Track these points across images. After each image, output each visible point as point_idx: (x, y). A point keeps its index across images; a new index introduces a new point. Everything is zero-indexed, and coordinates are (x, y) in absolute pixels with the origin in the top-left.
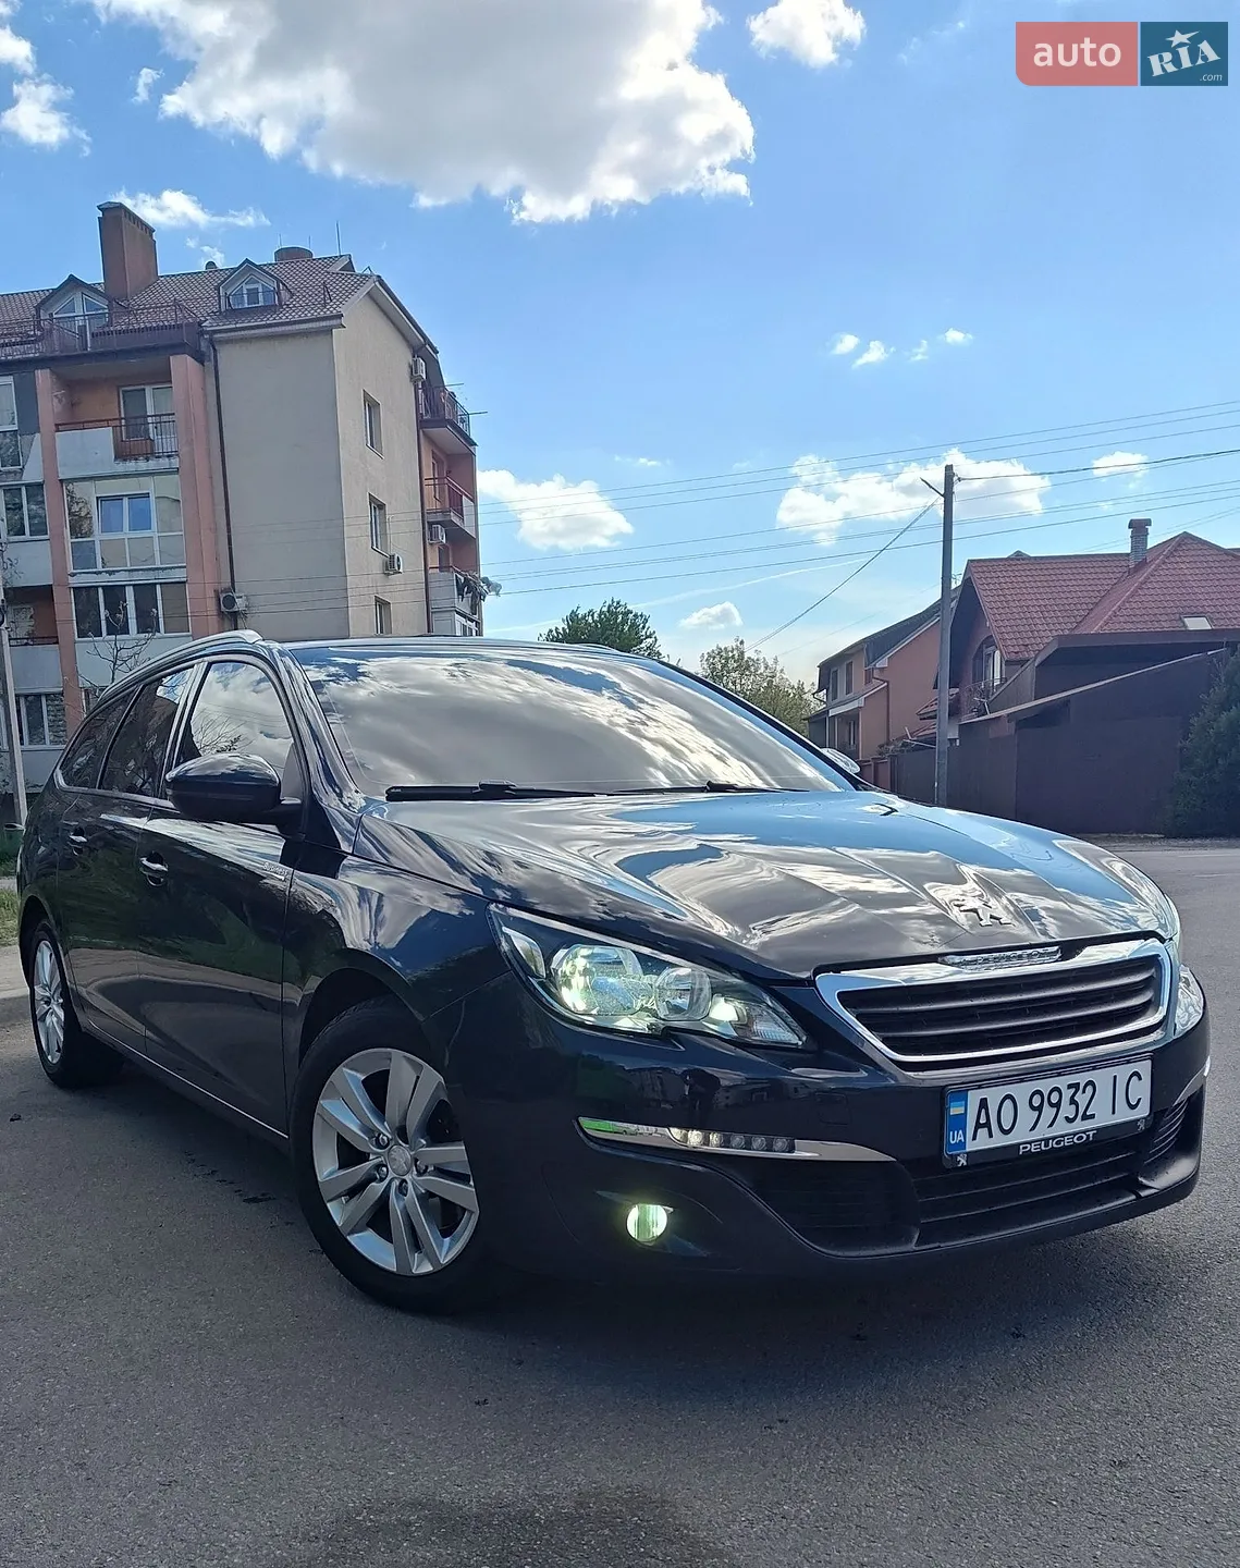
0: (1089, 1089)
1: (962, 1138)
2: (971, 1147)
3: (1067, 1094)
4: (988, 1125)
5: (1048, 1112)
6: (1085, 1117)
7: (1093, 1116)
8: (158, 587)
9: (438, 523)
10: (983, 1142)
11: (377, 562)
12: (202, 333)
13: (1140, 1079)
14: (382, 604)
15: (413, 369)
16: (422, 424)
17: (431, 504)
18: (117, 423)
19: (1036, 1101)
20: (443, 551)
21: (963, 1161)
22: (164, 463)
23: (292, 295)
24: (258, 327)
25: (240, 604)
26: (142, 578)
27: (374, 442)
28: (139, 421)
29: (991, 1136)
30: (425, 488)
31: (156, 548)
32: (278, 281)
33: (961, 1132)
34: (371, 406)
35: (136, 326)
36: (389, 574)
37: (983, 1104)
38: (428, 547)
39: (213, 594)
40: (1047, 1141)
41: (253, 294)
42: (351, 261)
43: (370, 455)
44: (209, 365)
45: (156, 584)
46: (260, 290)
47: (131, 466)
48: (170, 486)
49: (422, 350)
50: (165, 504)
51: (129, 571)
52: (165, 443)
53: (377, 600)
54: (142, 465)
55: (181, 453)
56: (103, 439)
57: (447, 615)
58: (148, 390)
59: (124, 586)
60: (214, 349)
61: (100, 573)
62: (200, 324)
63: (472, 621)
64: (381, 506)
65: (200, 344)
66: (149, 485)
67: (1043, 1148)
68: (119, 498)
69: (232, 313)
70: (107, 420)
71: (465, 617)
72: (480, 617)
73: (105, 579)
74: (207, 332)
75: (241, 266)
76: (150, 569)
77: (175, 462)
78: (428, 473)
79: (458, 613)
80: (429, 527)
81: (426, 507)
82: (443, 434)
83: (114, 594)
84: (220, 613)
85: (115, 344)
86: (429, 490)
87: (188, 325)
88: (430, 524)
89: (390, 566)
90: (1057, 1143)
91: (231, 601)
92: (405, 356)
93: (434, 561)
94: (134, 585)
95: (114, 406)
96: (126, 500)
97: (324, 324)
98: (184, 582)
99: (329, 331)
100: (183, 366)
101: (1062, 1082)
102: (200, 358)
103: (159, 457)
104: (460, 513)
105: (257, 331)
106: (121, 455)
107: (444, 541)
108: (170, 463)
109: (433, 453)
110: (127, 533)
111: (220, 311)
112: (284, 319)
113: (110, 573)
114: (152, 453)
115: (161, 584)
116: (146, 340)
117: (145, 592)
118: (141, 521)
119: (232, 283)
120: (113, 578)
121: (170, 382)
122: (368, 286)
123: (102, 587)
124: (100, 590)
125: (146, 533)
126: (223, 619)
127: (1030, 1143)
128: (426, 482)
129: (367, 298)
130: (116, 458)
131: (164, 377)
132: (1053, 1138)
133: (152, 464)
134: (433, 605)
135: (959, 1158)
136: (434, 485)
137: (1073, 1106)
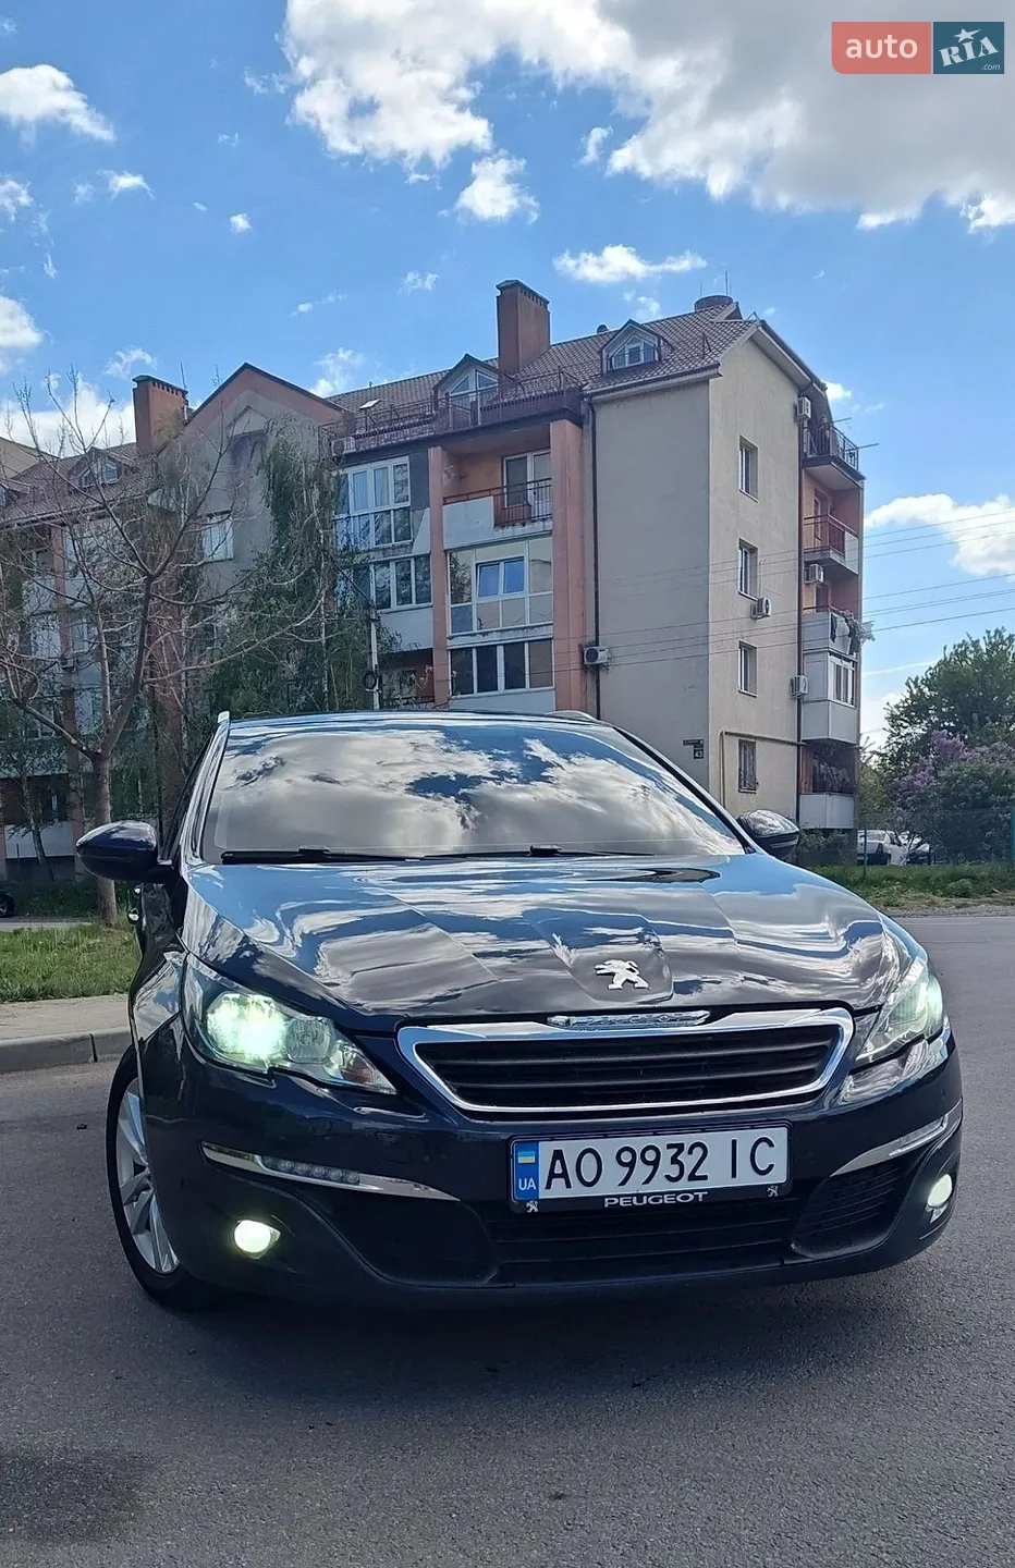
0: (698, 1152)
1: (534, 1186)
2: (544, 1194)
3: (666, 1155)
4: (564, 1175)
5: (642, 1171)
6: (692, 1177)
7: (705, 1178)
8: (526, 645)
9: (815, 562)
10: (558, 1191)
11: (744, 606)
12: (583, 397)
13: (771, 1145)
14: (748, 650)
15: (797, 409)
16: (804, 463)
17: (808, 544)
18: (498, 492)
19: (626, 1158)
20: (821, 592)
21: (533, 1207)
22: (539, 526)
23: (673, 349)
24: (635, 385)
25: (602, 657)
26: (511, 638)
27: (749, 486)
28: (519, 488)
29: (568, 1185)
30: (804, 528)
31: (528, 607)
32: (659, 337)
33: (531, 1180)
34: (749, 450)
35: (523, 397)
36: (756, 619)
37: (558, 1155)
38: (803, 586)
39: (577, 649)
40: (640, 1197)
41: (634, 353)
42: (738, 308)
43: (746, 500)
44: (588, 427)
45: (524, 642)
46: (642, 348)
47: (508, 532)
48: (544, 549)
49: (809, 389)
50: (537, 566)
51: (501, 631)
52: (541, 508)
53: (742, 645)
54: (519, 530)
55: (554, 515)
56: (485, 507)
57: (820, 656)
58: (530, 457)
59: (495, 646)
60: (593, 411)
61: (474, 635)
62: (581, 388)
63: (849, 661)
64: (753, 550)
65: (579, 410)
66: (524, 550)
67: (635, 1203)
68: (497, 563)
69: (615, 374)
70: (490, 490)
71: (840, 657)
72: (859, 657)
73: (479, 641)
74: (587, 396)
75: (625, 325)
76: (519, 629)
77: (549, 525)
78: (809, 511)
79: (831, 654)
80: (805, 567)
81: (805, 547)
82: (827, 471)
83: (487, 653)
84: (584, 668)
85: (500, 416)
86: (809, 530)
87: (568, 391)
88: (807, 564)
89: (758, 610)
90: (653, 1200)
91: (593, 655)
92: (791, 397)
93: (810, 600)
94: (504, 645)
95: (497, 476)
96: (502, 564)
97: (698, 375)
98: (550, 639)
99: (705, 381)
100: (562, 432)
101: (661, 1141)
102: (579, 421)
103: (534, 521)
104: (841, 550)
105: (634, 389)
106: (500, 523)
107: (822, 580)
108: (544, 527)
109: (816, 490)
110: (502, 596)
111: (602, 374)
112: (661, 375)
113: (484, 634)
114: (530, 518)
115: (529, 642)
116: (531, 410)
117: (514, 650)
118: (515, 584)
119: (615, 345)
120: (487, 638)
121: (549, 447)
122: (751, 331)
123: (476, 648)
124: (474, 651)
125: (518, 595)
126: (586, 672)
127: (618, 1197)
128: (804, 522)
129: (750, 345)
130: (496, 525)
131: (543, 444)
132: (649, 1195)
133: (528, 529)
134: (805, 646)
135: (528, 1205)
136: (815, 523)
137: (677, 1167)
